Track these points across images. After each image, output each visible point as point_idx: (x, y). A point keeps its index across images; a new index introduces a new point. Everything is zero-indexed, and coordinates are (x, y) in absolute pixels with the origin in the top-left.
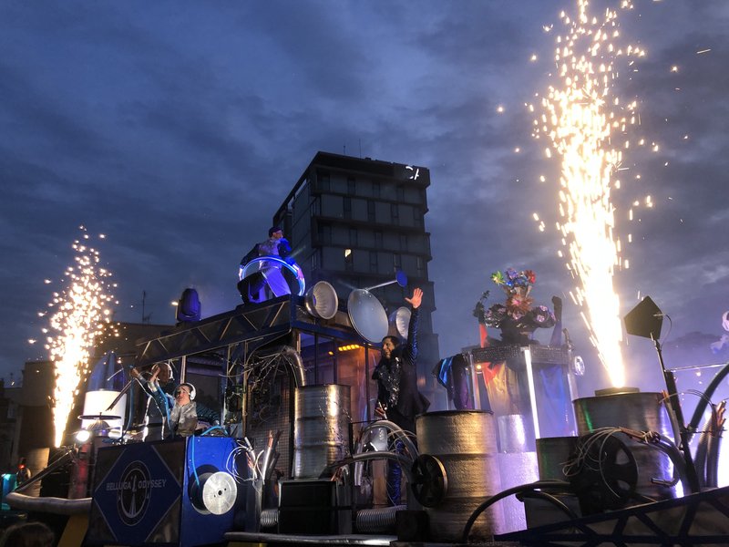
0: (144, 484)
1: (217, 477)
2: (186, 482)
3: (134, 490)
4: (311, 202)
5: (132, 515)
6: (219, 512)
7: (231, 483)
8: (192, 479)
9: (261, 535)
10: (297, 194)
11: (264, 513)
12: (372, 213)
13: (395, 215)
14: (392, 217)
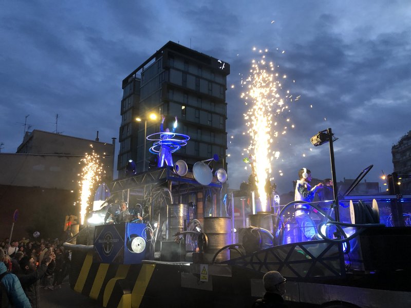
0: (111, 241)
1: (137, 239)
2: (126, 241)
3: (108, 243)
5: (108, 252)
6: (138, 252)
7: (143, 241)
8: (128, 239)
9: (154, 261)
11: (155, 253)
12: (198, 85)
13: (211, 89)
14: (209, 90)
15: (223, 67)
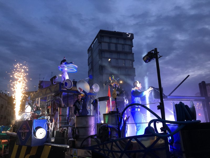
2: (33, 131)
4: (98, 45)
5: (23, 138)
7: (44, 131)
9: (50, 144)
10: (94, 43)
11: (52, 139)
12: (116, 47)
13: (123, 48)
14: (123, 49)
15: (130, 36)
